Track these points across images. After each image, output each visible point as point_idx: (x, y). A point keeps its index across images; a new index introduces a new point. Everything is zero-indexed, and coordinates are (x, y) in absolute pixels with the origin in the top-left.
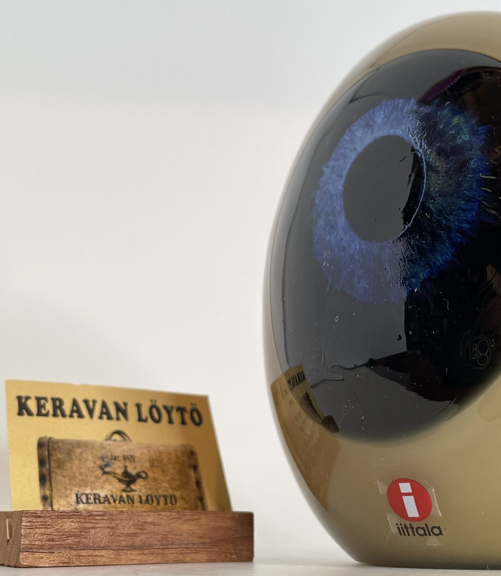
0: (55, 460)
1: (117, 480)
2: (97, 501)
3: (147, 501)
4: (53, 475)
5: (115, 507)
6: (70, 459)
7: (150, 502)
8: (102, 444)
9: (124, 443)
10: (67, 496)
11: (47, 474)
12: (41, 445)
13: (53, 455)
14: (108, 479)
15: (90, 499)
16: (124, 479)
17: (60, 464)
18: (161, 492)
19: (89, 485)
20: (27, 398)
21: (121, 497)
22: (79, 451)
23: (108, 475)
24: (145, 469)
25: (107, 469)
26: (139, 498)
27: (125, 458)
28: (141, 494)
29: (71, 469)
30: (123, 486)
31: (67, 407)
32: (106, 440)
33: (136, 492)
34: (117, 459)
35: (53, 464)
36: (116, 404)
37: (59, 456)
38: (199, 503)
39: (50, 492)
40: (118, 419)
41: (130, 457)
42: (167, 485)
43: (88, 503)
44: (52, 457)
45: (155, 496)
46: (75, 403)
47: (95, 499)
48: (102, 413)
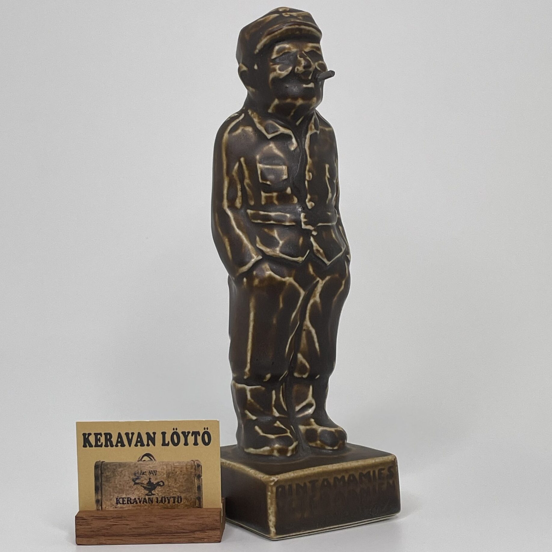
0: (105, 477)
1: (143, 489)
2: (129, 502)
3: (162, 501)
4: (103, 487)
5: (140, 506)
6: (115, 476)
7: (164, 502)
8: (135, 464)
9: (150, 462)
10: (111, 500)
11: (100, 486)
12: (97, 467)
13: (103, 473)
14: (137, 488)
15: (125, 501)
16: (148, 487)
17: (108, 479)
18: (171, 495)
19: (125, 492)
20: (90, 434)
21: (145, 499)
22: (120, 470)
23: (137, 485)
24: (162, 480)
25: (137, 481)
26: (156, 499)
27: (150, 473)
28: (157, 496)
29: (115, 482)
30: (147, 492)
31: (114, 440)
32: (138, 461)
33: (155, 495)
34: (144, 473)
35: (103, 480)
36: (148, 434)
37: (107, 474)
38: (197, 501)
39: (101, 497)
40: (148, 445)
41: (153, 472)
42: (176, 490)
43: (123, 503)
44: (103, 475)
45: (167, 498)
46: (120, 435)
47: (128, 501)
48: (137, 442)
